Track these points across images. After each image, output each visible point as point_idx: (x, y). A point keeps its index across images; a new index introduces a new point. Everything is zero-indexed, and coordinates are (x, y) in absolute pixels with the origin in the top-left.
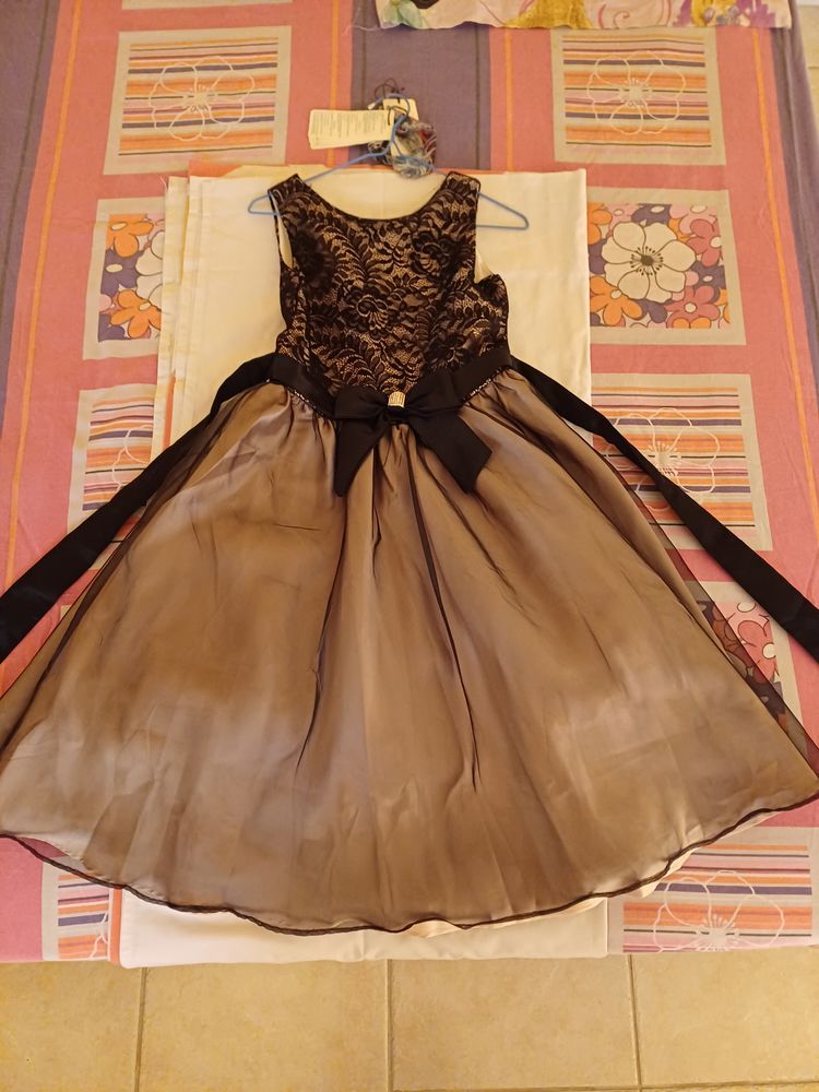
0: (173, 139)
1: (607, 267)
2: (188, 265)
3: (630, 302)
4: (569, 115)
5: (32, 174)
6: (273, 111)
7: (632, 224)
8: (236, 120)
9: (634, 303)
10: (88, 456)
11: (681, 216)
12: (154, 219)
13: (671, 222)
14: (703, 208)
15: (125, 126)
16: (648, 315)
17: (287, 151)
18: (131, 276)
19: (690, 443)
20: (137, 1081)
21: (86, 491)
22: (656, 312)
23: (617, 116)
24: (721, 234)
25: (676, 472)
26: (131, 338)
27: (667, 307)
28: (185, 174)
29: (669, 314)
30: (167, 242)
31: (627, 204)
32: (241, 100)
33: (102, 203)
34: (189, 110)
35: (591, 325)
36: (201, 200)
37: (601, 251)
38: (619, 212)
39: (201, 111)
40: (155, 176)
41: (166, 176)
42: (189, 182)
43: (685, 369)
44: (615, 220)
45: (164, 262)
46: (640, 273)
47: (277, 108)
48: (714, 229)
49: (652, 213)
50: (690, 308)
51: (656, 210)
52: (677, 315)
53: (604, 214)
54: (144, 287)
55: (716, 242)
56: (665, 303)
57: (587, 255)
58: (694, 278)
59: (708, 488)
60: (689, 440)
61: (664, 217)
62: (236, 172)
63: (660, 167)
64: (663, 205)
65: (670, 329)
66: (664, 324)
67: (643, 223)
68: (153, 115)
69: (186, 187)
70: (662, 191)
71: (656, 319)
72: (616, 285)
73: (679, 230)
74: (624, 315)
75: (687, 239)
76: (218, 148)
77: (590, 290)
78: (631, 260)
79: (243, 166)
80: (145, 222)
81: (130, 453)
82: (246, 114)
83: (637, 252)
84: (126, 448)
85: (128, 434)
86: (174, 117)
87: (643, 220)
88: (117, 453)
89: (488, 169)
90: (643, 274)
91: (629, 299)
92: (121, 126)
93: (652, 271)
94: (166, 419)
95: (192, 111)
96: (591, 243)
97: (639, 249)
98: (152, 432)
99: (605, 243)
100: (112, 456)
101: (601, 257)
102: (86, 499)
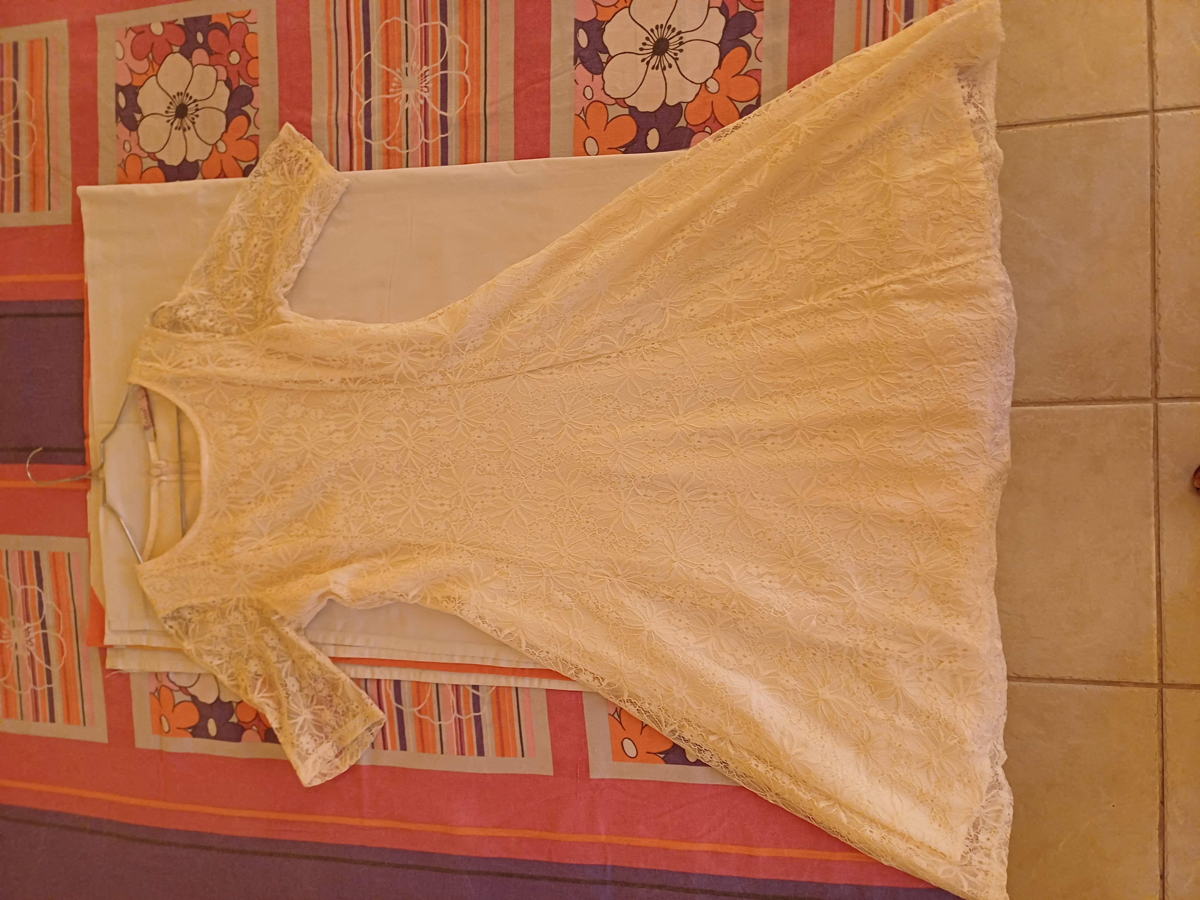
0: (64, 665)
1: (191, 159)
3: (230, 130)
4: (17, 209)
5: (110, 821)
6: (29, 553)
7: (140, 129)
8: (40, 595)
9: (231, 126)
10: (424, 751)
11: (128, 71)
12: (155, 684)
13: (135, 84)
14: (118, 46)
15: (52, 720)
16: (245, 108)
17: (73, 535)
18: (221, 709)
19: (391, 53)
20: (1136, 684)
21: (463, 754)
22: (240, 100)
23: (17, 151)
24: (147, 22)
25: (425, 68)
27: (235, 86)
28: (103, 651)
29: (242, 83)
30: (180, 669)
31: (117, 136)
32: (18, 590)
33: (140, 743)
34: (32, 649)
36: (132, 632)
37: (172, 166)
38: (127, 146)
39: (32, 635)
40: (107, 684)
41: (106, 671)
42: (111, 646)
43: (306, 62)
44: (136, 150)
45: (202, 672)
46: (196, 120)
47: (25, 549)
48: (142, 31)
49: (125, 108)
50: (235, 58)
51: (122, 102)
52: (243, 72)
53: (130, 163)
54: (231, 694)
55: (157, 29)
56: (231, 89)
57: (178, 183)
58: (200, 55)
59: (443, 30)
60: (387, 54)
61: (131, 92)
62: (98, 593)
63: (71, 97)
64: (117, 94)
65: (260, 81)
66: (254, 89)
67: (138, 117)
68: (38, 689)
69: (117, 649)
70: (100, 95)
71: (249, 99)
72: (210, 147)
73: (145, 73)
74: (245, 137)
75: (155, 64)
76: (73, 615)
77: (217, 178)
78: (181, 130)
79: (93, 583)
80: (159, 694)
81: (419, 704)
82: (33, 584)
83: (172, 124)
84: (416, 709)
85: (399, 706)
86: (41, 666)
87: (134, 118)
88: (420, 720)
89: (83, 303)
90: (197, 116)
91: (226, 131)
92: (53, 725)
93: (193, 105)
94: (379, 666)
95: (32, 645)
96: (163, 178)
97: (168, 121)
98: (395, 681)
99: (163, 161)
100: (423, 725)
101: (178, 166)
102: (471, 753)
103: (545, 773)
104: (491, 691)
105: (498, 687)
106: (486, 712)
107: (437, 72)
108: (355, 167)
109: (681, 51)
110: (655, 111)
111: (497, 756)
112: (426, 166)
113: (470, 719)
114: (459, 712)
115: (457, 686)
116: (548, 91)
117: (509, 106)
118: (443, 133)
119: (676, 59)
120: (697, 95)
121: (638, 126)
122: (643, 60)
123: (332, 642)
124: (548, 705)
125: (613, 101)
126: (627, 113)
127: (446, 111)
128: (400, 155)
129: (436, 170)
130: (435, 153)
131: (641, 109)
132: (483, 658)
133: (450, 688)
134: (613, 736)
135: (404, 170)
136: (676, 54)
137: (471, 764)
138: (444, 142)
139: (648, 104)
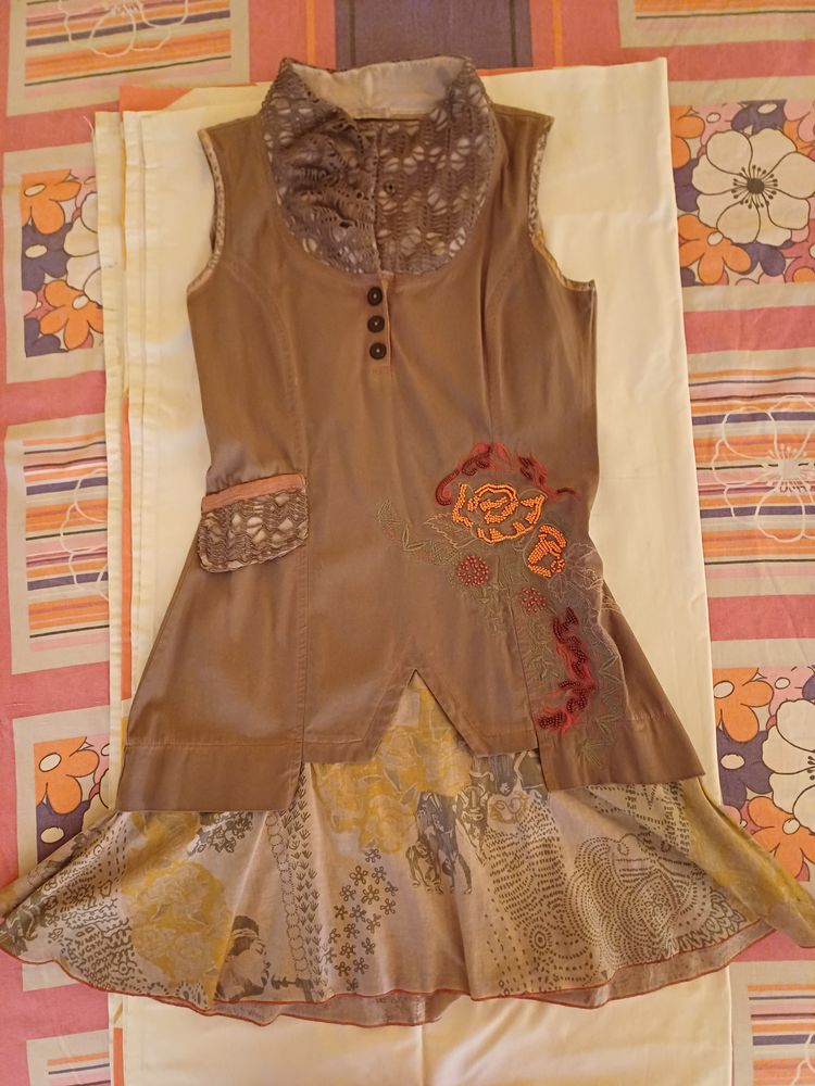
0: (94, 55)
1: (700, 200)
2: (132, 240)
3: (734, 248)
6: (228, 4)
7: (735, 133)
8: (177, 20)
9: (740, 251)
10: (28, 516)
11: (800, 115)
12: (81, 175)
13: (786, 125)
15: (30, 43)
16: (759, 267)
17: (252, 65)
18: (57, 261)
21: (28, 563)
22: (769, 259)
25: (808, 486)
26: (68, 350)
27: (785, 252)
28: (116, 108)
29: (788, 261)
30: (101, 208)
31: (725, 104)
33: (9, 158)
34: (113, 13)
35: (683, 286)
36: (141, 145)
37: (691, 177)
38: (714, 118)
39: (130, 12)
40: (76, 112)
41: (89, 113)
42: (122, 120)
44: (709, 130)
45: (101, 235)
46: (746, 206)
49: (759, 113)
51: (765, 109)
52: (801, 262)
53: (692, 122)
54: (76, 273)
56: (782, 247)
57: (673, 185)
61: (777, 120)
62: (185, 99)
63: (769, 43)
64: (774, 102)
65: (790, 284)
66: (781, 277)
67: (748, 130)
68: (65, 23)
69: (118, 125)
70: (772, 80)
71: (768, 271)
72: (714, 225)
73: (799, 137)
74: (726, 269)
75: (809, 149)
76: (156, 64)
77: (680, 235)
78: (733, 187)
79: (195, 91)
80: (70, 181)
81: (82, 509)
82: (190, 10)
83: (741, 175)
84: (76, 504)
85: (79, 485)
86: (94, 24)
87: (746, 126)
88: (65, 511)
89: (529, 65)
90: (750, 207)
91: (733, 244)
92: (24, 44)
93: (763, 202)
94: (122, 459)
95: (117, 12)
96: (676, 166)
97: (743, 170)
98: (106, 478)
99: (697, 165)
100: (58, 515)
101: (692, 185)
102: (30, 574)
103: (13, 664)
104: (103, 595)
105: (108, 603)
106: (79, 591)
107: (804, 502)
108: (696, 404)
110: (763, 762)
111: (30, 606)
112: (700, 492)
113: (69, 571)
114: (76, 557)
115: (105, 554)
116: (783, 636)
117: (766, 588)
118: (736, 510)
120: (781, 810)
121: (746, 743)
123: (146, 400)
124: (91, 665)
125: (773, 713)
126: (761, 730)
127: (760, 514)
128: (709, 460)
129: (695, 503)
130: (714, 502)
131: (765, 744)
132: (140, 584)
133: (103, 545)
134: (62, 742)
135: (694, 465)
137: (18, 576)
138: (726, 513)
139: (771, 753)
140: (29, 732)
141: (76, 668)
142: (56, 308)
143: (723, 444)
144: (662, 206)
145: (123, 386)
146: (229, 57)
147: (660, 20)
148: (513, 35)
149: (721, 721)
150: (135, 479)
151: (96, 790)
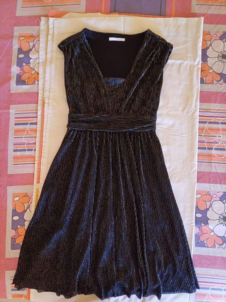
1: (208, 59)
2: (49, 56)
3: (216, 74)
7: (220, 40)
9: (218, 75)
10: (15, 131)
16: (222, 80)
17: (86, 7)
18: (27, 59)
21: (14, 145)
22: (225, 78)
26: (28, 84)
28: (47, 16)
30: (41, 45)
31: (219, 32)
33: (16, 28)
35: (200, 83)
36: (53, 28)
37: (206, 52)
38: (215, 36)
40: (35, 17)
41: (39, 17)
42: (48, 20)
44: (213, 39)
45: (40, 53)
46: (221, 62)
53: (209, 36)
54: (32, 63)
57: (201, 54)
62: (67, 15)
67: (224, 40)
69: (47, 21)
71: (225, 82)
72: (211, 67)
74: (213, 80)
76: (59, 4)
77: (201, 68)
78: (218, 56)
79: (69, 13)
80: (32, 37)
81: (30, 131)
83: (220, 53)
84: (28, 129)
85: (29, 124)
88: (25, 131)
89: (164, 16)
90: (222, 62)
94: (42, 117)
96: (203, 49)
97: (221, 51)
98: (37, 123)
99: (208, 49)
100: (23, 132)
101: (206, 54)
102: (14, 147)
103: (8, 171)
104: (34, 155)
105: (35, 157)
106: (27, 153)
108: (200, 117)
109: (224, 225)
110: (207, 216)
111: (14, 156)
112: (198, 142)
113: (25, 148)
114: (27, 144)
115: (36, 144)
116: (216, 183)
117: (213, 170)
118: (208, 148)
119: (221, 224)
120: (210, 229)
121: (203, 211)
122: (222, 213)
123: (49, 102)
124: (29, 173)
125: (211, 204)
126: (207, 208)
127: (214, 150)
128: (202, 133)
129: (197, 145)
130: (202, 145)
131: (208, 212)
132: (44, 152)
133: (35, 141)
134: (20, 194)
135: (198, 134)
136: (223, 224)
137: (11, 148)
138: (205, 148)
139: (209, 214)
140: (11, 190)
141: (25, 174)
142: (26, 73)
143: (206, 129)
144: (197, 61)
145: (43, 97)
146: (80, 4)
147: (203, 5)
148: (161, 6)
149: (197, 204)
150: (45, 124)
151: (28, 207)
